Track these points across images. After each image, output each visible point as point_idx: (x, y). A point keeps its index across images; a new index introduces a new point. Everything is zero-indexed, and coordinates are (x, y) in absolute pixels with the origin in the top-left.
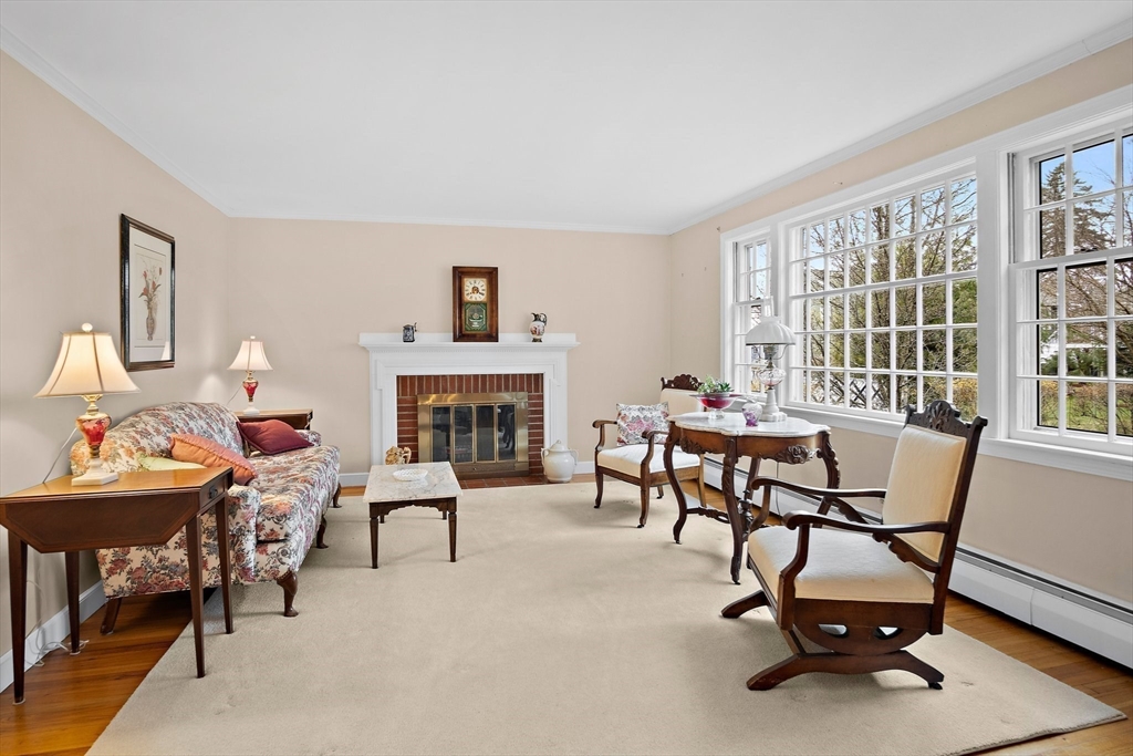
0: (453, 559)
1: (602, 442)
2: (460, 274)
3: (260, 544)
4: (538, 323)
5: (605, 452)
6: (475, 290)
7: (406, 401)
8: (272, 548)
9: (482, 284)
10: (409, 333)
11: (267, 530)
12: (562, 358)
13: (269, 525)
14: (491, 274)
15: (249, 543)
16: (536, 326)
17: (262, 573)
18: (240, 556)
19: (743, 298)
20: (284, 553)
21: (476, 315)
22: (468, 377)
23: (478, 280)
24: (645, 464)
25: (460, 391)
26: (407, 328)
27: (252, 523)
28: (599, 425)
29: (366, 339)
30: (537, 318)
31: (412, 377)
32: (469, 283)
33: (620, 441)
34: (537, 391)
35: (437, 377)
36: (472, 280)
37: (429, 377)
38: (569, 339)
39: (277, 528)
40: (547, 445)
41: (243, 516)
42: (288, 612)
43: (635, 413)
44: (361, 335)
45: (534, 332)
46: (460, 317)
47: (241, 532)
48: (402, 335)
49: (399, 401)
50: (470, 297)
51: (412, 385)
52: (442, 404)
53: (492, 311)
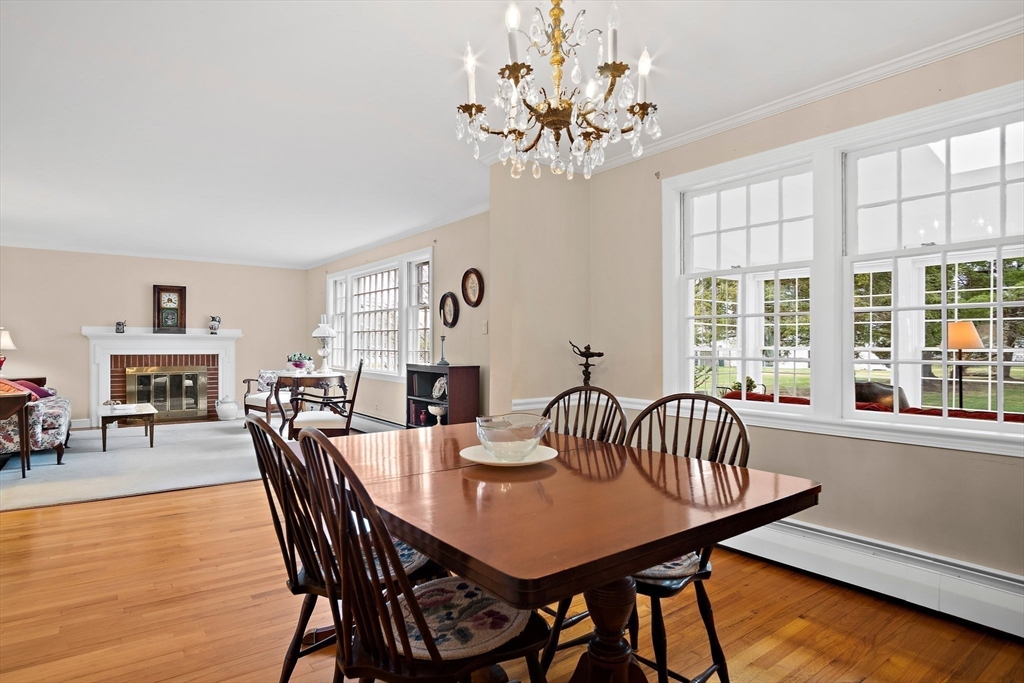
0: (152, 446)
1: (249, 391)
2: (158, 290)
3: (44, 429)
4: (214, 322)
5: (250, 396)
6: (170, 300)
7: (117, 372)
8: (50, 432)
9: (174, 297)
10: (120, 327)
11: (49, 423)
12: (232, 345)
13: (50, 420)
14: (181, 291)
15: (38, 429)
16: (213, 325)
17: (45, 444)
18: (34, 435)
19: (338, 312)
20: (58, 434)
21: (170, 316)
22: (164, 356)
23: (172, 294)
24: (268, 400)
25: (158, 365)
26: (118, 324)
27: (41, 419)
28: (247, 381)
29: (86, 330)
30: (214, 319)
31: (122, 356)
32: (165, 297)
33: (259, 390)
34: (213, 365)
35: (140, 356)
36: (167, 294)
37: (134, 356)
38: (238, 333)
39: (54, 422)
40: (220, 398)
41: (36, 415)
42: (59, 463)
43: (268, 375)
44: (83, 328)
45: (211, 328)
46: (158, 318)
47: (34, 423)
48: (115, 328)
49: (112, 372)
50: (165, 304)
51: (122, 362)
52: (144, 373)
53: (182, 314)
